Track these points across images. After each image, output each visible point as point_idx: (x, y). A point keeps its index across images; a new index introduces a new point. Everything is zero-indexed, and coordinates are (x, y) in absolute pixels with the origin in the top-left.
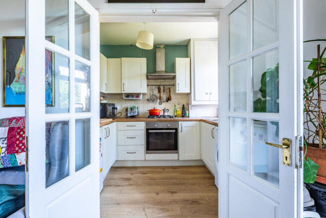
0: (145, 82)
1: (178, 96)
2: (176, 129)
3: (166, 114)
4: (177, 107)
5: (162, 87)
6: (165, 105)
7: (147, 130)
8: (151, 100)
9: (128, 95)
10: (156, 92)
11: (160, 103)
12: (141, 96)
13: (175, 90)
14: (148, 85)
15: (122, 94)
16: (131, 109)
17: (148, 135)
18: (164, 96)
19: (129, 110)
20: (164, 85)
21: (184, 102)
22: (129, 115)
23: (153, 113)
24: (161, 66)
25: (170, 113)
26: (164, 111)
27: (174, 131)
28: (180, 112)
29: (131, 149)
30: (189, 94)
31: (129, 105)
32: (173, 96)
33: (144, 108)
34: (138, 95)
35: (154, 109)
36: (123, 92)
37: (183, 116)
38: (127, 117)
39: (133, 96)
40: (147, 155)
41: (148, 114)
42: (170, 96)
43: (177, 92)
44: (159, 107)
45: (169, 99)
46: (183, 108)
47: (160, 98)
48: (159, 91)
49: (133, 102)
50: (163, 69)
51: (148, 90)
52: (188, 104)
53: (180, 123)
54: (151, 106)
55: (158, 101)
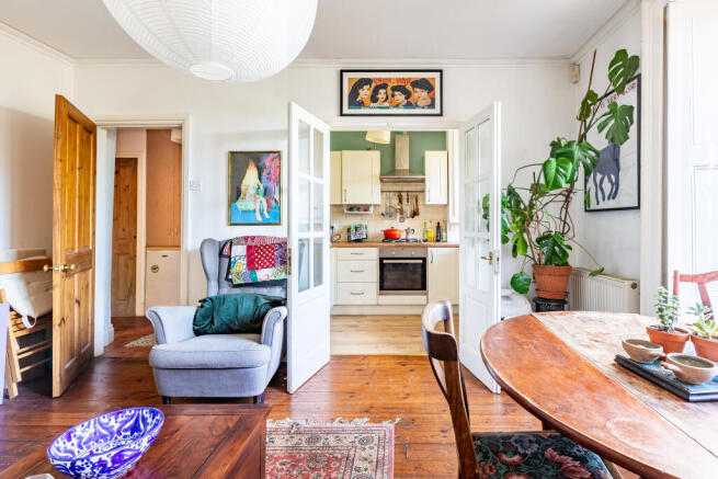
0: (378, 186)
1: (429, 209)
2: (424, 259)
3: (410, 237)
4: (429, 225)
5: (404, 195)
6: (409, 223)
7: (381, 259)
8: (388, 214)
9: (351, 208)
10: (395, 202)
11: (402, 220)
12: (372, 209)
13: (424, 199)
14: (382, 192)
15: (342, 205)
16: (356, 229)
17: (382, 266)
18: (408, 209)
19: (353, 231)
20: (408, 192)
21: (439, 218)
22: (353, 238)
23: (389, 236)
24: (403, 163)
25: (418, 235)
26: (407, 231)
27: (421, 261)
28: (432, 234)
29: (358, 288)
30: (446, 206)
31: (352, 221)
32: (421, 208)
33: (375, 227)
34: (366, 208)
35: (392, 230)
36: (344, 203)
37: (438, 241)
38: (349, 241)
39: (358, 209)
40: (380, 297)
41: (383, 238)
42: (418, 210)
43: (427, 203)
44: (400, 226)
45: (415, 214)
46: (438, 227)
47: (401, 212)
48: (400, 201)
49: (360, 217)
50: (406, 166)
51: (382, 198)
52: (445, 222)
53: (430, 249)
54: (387, 224)
55: (399, 216)
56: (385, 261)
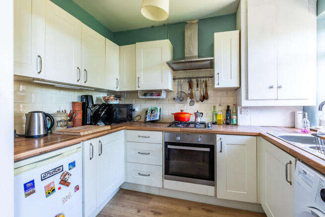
0: (169, 75)
1: (220, 93)
2: (212, 148)
3: (199, 120)
4: (218, 109)
5: (194, 81)
6: (198, 107)
7: (166, 144)
8: (181, 99)
9: (146, 93)
10: (186, 88)
11: (192, 103)
12: (163, 95)
13: (213, 83)
14: (174, 79)
15: (137, 92)
16: (152, 111)
18: (198, 93)
19: (149, 112)
20: (197, 78)
21: (229, 101)
22: (148, 120)
23: (179, 119)
24: (192, 50)
25: (206, 119)
26: (196, 115)
27: (208, 150)
28: (221, 117)
29: (145, 169)
30: (237, 90)
31: (149, 105)
32: (210, 93)
33: (168, 110)
34: (159, 93)
35: (182, 113)
36: (137, 89)
37: (227, 124)
38: (145, 122)
39: (151, 95)
40: (166, 181)
41: (173, 120)
42: (207, 93)
43: (216, 86)
44: (189, 109)
45: (204, 98)
46: (228, 110)
47: (191, 96)
48: (191, 87)
49: (155, 102)
50: (196, 54)
51: (174, 85)
52: (236, 105)
53: (218, 137)
54: (177, 108)
55: (189, 100)
56: (169, 147)
